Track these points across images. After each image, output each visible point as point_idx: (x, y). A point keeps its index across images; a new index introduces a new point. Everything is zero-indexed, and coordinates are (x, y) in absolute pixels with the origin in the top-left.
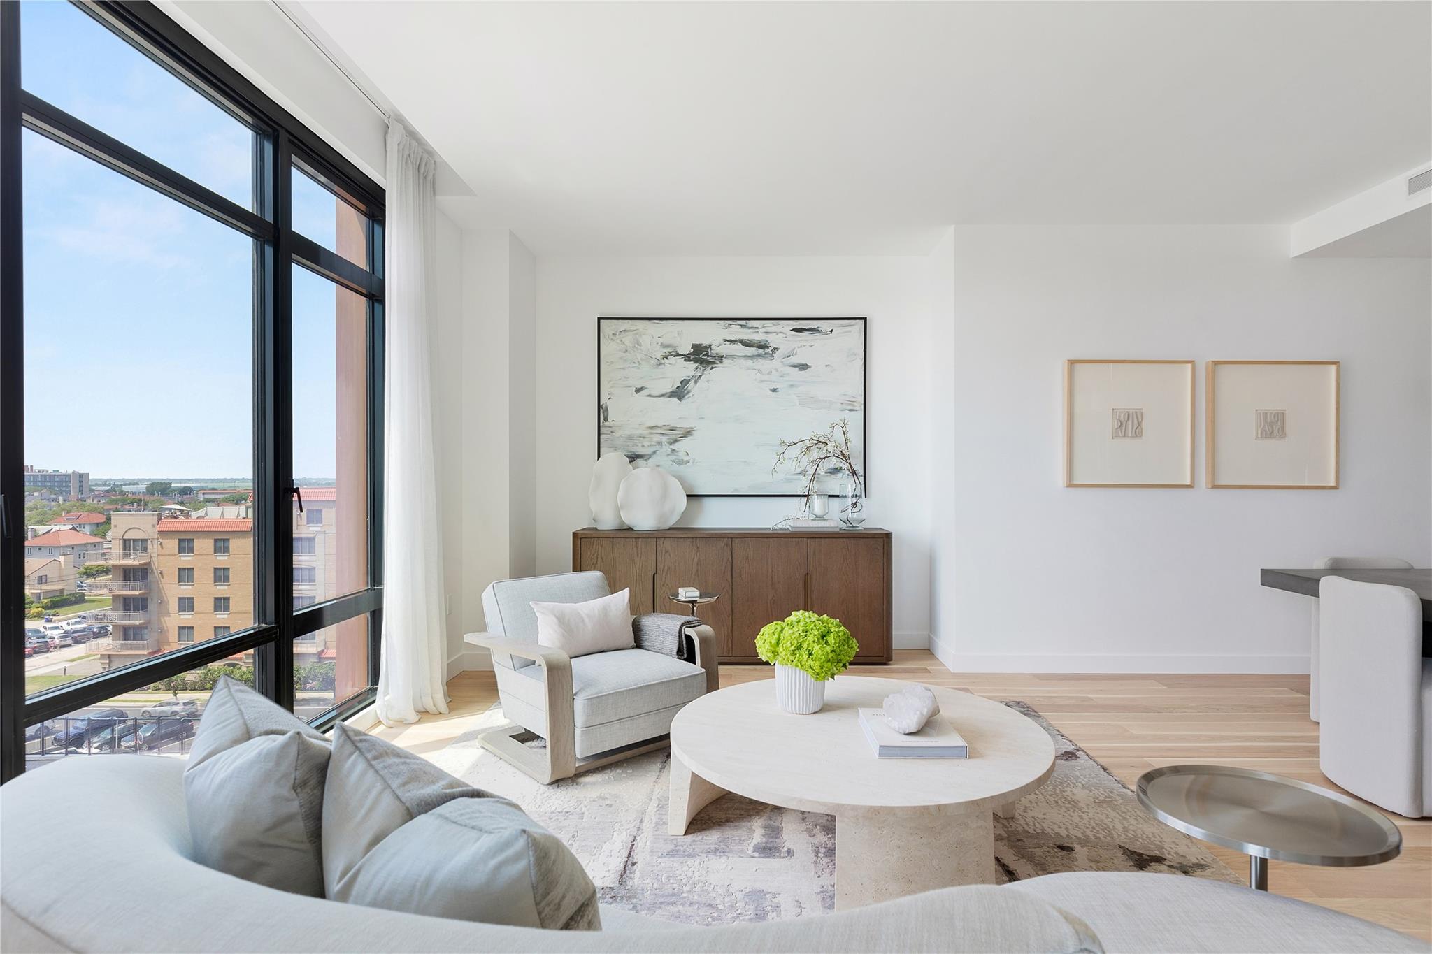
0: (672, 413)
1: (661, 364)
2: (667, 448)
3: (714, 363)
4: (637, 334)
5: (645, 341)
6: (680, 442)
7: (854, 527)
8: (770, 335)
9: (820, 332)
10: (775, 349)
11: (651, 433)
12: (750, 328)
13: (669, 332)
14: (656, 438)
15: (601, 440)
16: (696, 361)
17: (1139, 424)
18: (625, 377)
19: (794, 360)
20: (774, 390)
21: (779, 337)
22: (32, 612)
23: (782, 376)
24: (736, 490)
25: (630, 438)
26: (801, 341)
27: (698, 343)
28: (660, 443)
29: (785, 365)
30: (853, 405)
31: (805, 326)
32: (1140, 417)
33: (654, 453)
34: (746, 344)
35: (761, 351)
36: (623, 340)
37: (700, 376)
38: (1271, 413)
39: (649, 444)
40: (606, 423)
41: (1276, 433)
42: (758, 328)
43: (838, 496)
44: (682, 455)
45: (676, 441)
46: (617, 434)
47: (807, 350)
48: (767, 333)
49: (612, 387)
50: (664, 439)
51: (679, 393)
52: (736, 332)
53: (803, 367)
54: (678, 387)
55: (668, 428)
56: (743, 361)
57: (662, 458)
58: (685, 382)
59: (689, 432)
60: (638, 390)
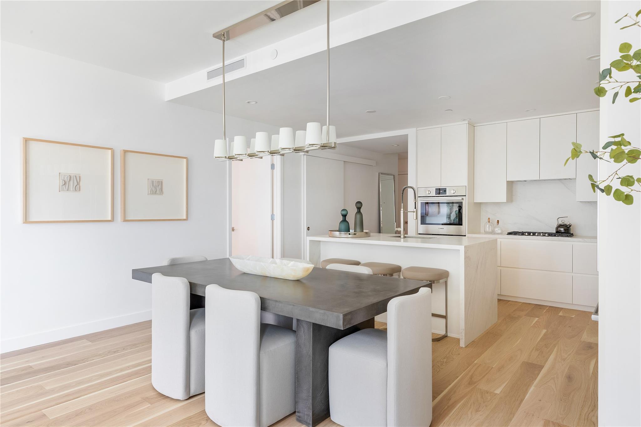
17: (78, 183)
32: (78, 179)
38: (155, 181)
41: (158, 192)
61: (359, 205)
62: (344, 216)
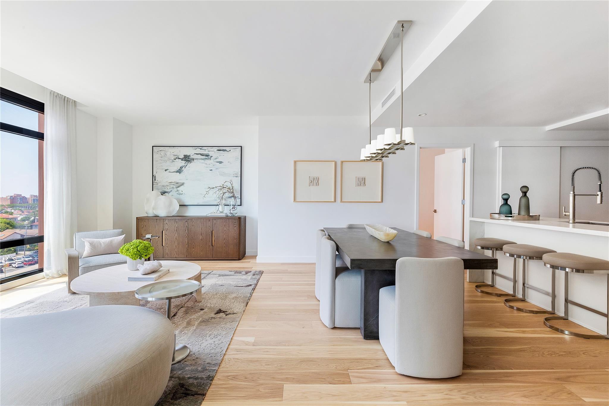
0: (177, 178)
1: (173, 161)
2: (175, 189)
3: (191, 161)
4: (165, 152)
5: (168, 154)
6: (180, 187)
7: (234, 215)
8: (209, 152)
9: (226, 151)
10: (211, 156)
11: (170, 184)
12: (203, 149)
13: (176, 151)
14: (172, 186)
15: (154, 187)
16: (185, 160)
17: (318, 181)
18: (162, 166)
19: (217, 160)
20: (211, 170)
21: (213, 152)
22: (35, 249)
23: (213, 166)
24: (198, 203)
25: (163, 186)
26: (220, 154)
27: (186, 154)
28: (173, 188)
29: (214, 162)
30: (237, 175)
31: (221, 149)
32: (318, 180)
33: (171, 191)
34: (202, 155)
35: (207, 157)
36: (161, 153)
37: (186, 166)
38: (360, 178)
39: (169, 188)
40: (155, 181)
41: (362, 184)
42: (205, 149)
43: (229, 205)
44: (180, 192)
45: (178, 187)
46: (159, 185)
47: (222, 156)
48: (209, 151)
49: (157, 169)
50: (174, 186)
51: (180, 171)
52: (198, 151)
53: (221, 162)
54: (179, 169)
55: (176, 183)
56: (201, 160)
57: (174, 193)
58: (181, 167)
59: (183, 184)
60: (166, 170)
61: (525, 191)
62: (506, 200)
